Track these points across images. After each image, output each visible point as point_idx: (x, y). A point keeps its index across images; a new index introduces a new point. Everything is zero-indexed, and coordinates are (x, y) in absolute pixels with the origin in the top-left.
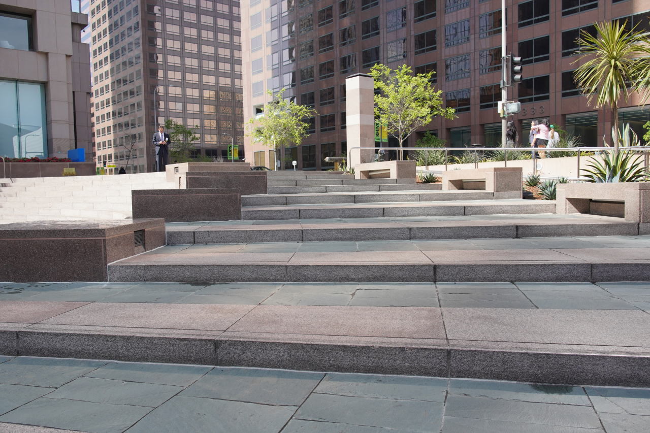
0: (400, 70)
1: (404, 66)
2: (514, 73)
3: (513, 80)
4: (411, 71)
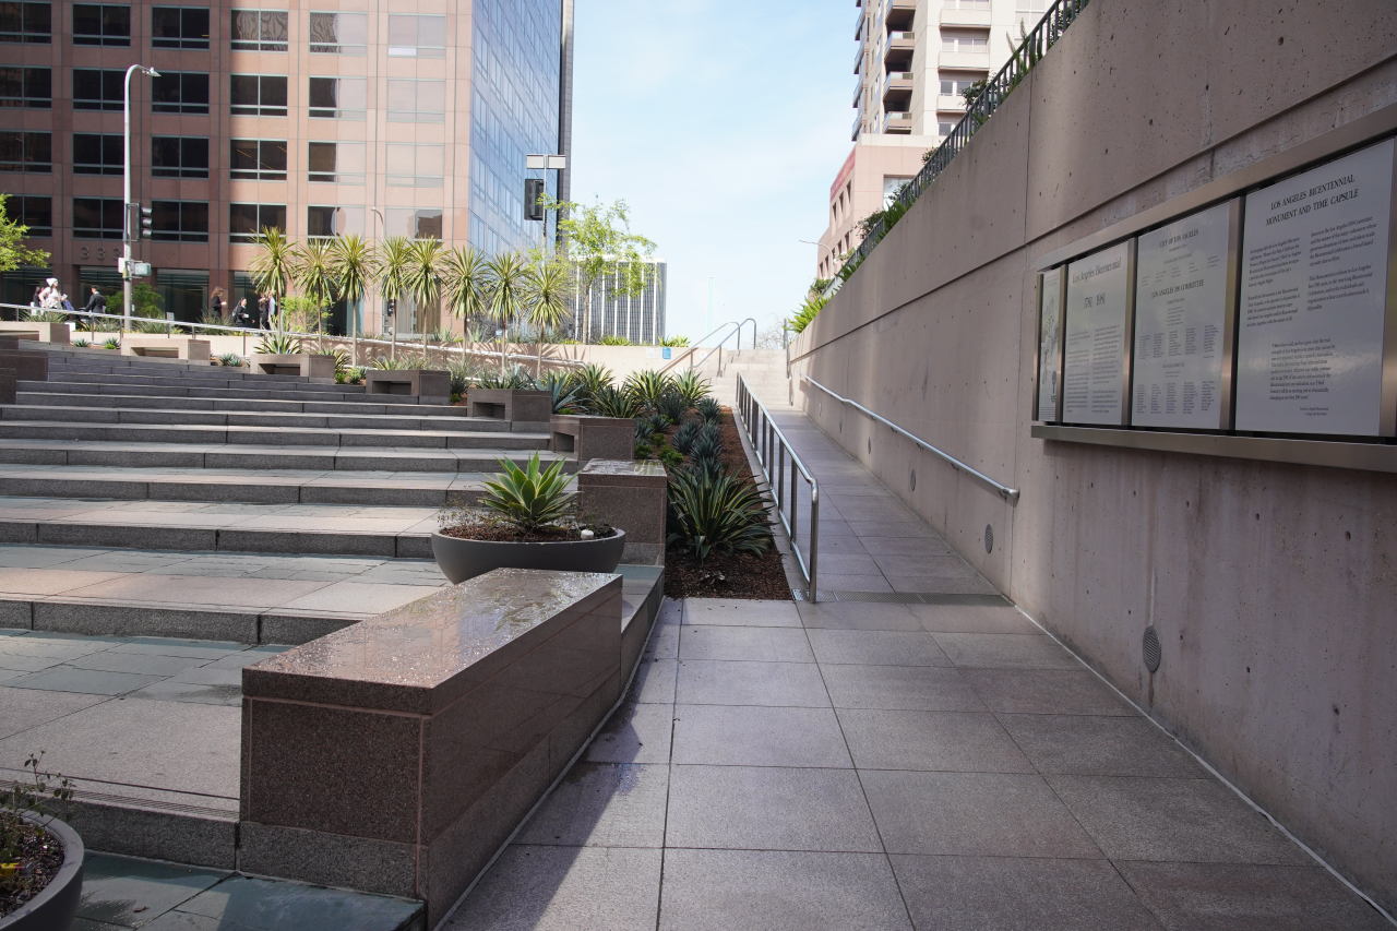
2: (143, 227)
3: (141, 236)
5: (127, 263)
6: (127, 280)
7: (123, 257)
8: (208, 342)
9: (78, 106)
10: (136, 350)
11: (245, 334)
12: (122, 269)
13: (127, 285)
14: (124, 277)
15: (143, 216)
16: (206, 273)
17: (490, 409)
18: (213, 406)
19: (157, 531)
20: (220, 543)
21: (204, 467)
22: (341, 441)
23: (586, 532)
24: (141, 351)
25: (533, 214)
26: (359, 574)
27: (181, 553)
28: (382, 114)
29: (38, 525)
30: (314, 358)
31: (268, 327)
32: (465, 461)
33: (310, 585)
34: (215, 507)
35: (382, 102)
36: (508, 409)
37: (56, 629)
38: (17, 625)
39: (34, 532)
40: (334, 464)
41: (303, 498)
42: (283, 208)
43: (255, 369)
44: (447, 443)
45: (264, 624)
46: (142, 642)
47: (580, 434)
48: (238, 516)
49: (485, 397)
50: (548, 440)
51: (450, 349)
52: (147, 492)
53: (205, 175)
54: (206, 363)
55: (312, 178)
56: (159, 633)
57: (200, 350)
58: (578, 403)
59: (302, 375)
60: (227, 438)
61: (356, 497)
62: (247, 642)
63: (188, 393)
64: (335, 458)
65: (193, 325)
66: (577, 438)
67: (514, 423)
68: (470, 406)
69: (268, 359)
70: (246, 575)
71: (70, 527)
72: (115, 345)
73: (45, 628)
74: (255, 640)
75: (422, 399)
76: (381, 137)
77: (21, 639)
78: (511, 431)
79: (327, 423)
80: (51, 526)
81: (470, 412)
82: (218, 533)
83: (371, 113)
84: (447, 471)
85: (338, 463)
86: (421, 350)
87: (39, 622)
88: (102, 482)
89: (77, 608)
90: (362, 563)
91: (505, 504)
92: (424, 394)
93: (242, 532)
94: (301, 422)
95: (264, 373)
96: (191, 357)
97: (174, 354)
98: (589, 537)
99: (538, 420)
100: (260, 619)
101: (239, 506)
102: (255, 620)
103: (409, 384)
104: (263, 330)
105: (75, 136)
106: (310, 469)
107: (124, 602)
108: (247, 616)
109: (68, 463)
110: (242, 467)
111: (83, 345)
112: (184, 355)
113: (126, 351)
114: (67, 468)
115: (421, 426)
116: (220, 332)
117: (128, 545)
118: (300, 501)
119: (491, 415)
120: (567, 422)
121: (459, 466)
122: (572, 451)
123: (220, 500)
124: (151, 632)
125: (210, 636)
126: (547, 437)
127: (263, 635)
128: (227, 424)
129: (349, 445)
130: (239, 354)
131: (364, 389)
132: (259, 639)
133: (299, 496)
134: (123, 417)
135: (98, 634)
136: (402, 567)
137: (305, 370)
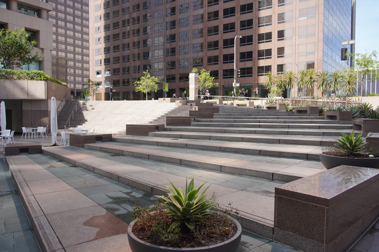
0: (202, 70)
1: (203, 69)
2: (238, 75)
3: (238, 77)
4: (205, 71)
5: (235, 84)
6: (235, 88)
7: (234, 82)
8: (254, 102)
9: (224, 48)
10: (237, 105)
11: (262, 99)
12: (234, 85)
13: (235, 89)
14: (234, 87)
15: (238, 72)
16: (252, 85)
17: (332, 117)
18: (256, 118)
19: (246, 150)
20: (261, 153)
21: (255, 134)
22: (289, 127)
23: (371, 156)
24: (238, 105)
25: (344, 58)
26: (297, 164)
27: (251, 155)
28: (297, 37)
29: (220, 147)
30: (280, 105)
31: (268, 97)
32: (326, 133)
33: (285, 166)
34: (258, 144)
35: (297, 34)
36: (338, 117)
37: (225, 172)
38: (218, 170)
39: (219, 149)
40: (288, 133)
41: (280, 142)
42: (271, 66)
43: (265, 108)
44: (319, 127)
45: (274, 175)
46: (245, 177)
47: (364, 124)
48: (265, 147)
49: (330, 114)
50: (352, 126)
51: (318, 100)
52: (243, 140)
53: (252, 60)
54: (253, 107)
55: (278, 57)
56: (248, 175)
57: (251, 104)
58: (360, 115)
59: (277, 109)
60: (260, 126)
61: (295, 142)
62: (269, 180)
63: (250, 115)
64: (288, 132)
65: (250, 98)
66: (362, 126)
67: (340, 121)
68: (325, 117)
69: (268, 106)
70: (268, 162)
71: (227, 148)
72: (232, 104)
73: (223, 172)
74: (272, 179)
75: (310, 115)
76: (297, 43)
77: (219, 174)
78: (339, 124)
79: (285, 122)
80: (223, 147)
81: (325, 118)
82: (260, 151)
83: (294, 37)
84: (320, 135)
85: (289, 133)
86: (310, 101)
87: (222, 170)
88: (233, 137)
89: (230, 167)
90: (298, 161)
91: (343, 146)
92: (311, 114)
93: (266, 151)
94: (278, 122)
95: (267, 109)
96: (249, 106)
97: (245, 105)
98: (372, 157)
99: (347, 120)
100: (273, 174)
101: (264, 144)
102: (272, 174)
103: (307, 111)
104: (266, 98)
105: (223, 55)
106: (281, 134)
107: (240, 167)
108: (269, 173)
109: (225, 133)
110: (264, 134)
111: (225, 104)
112: (248, 106)
113: (235, 105)
114: (225, 134)
115: (311, 122)
116: (256, 99)
117: (239, 153)
118: (279, 143)
119: (332, 119)
120: (358, 121)
121: (324, 134)
122: (361, 130)
123: (260, 142)
124: (246, 175)
125: (260, 177)
126: (352, 125)
127: (274, 178)
128: (259, 123)
129: (291, 128)
130: (261, 104)
131: (294, 113)
132: (273, 179)
133: (279, 142)
134: (236, 121)
135: (235, 174)
136: (309, 163)
137: (278, 108)
